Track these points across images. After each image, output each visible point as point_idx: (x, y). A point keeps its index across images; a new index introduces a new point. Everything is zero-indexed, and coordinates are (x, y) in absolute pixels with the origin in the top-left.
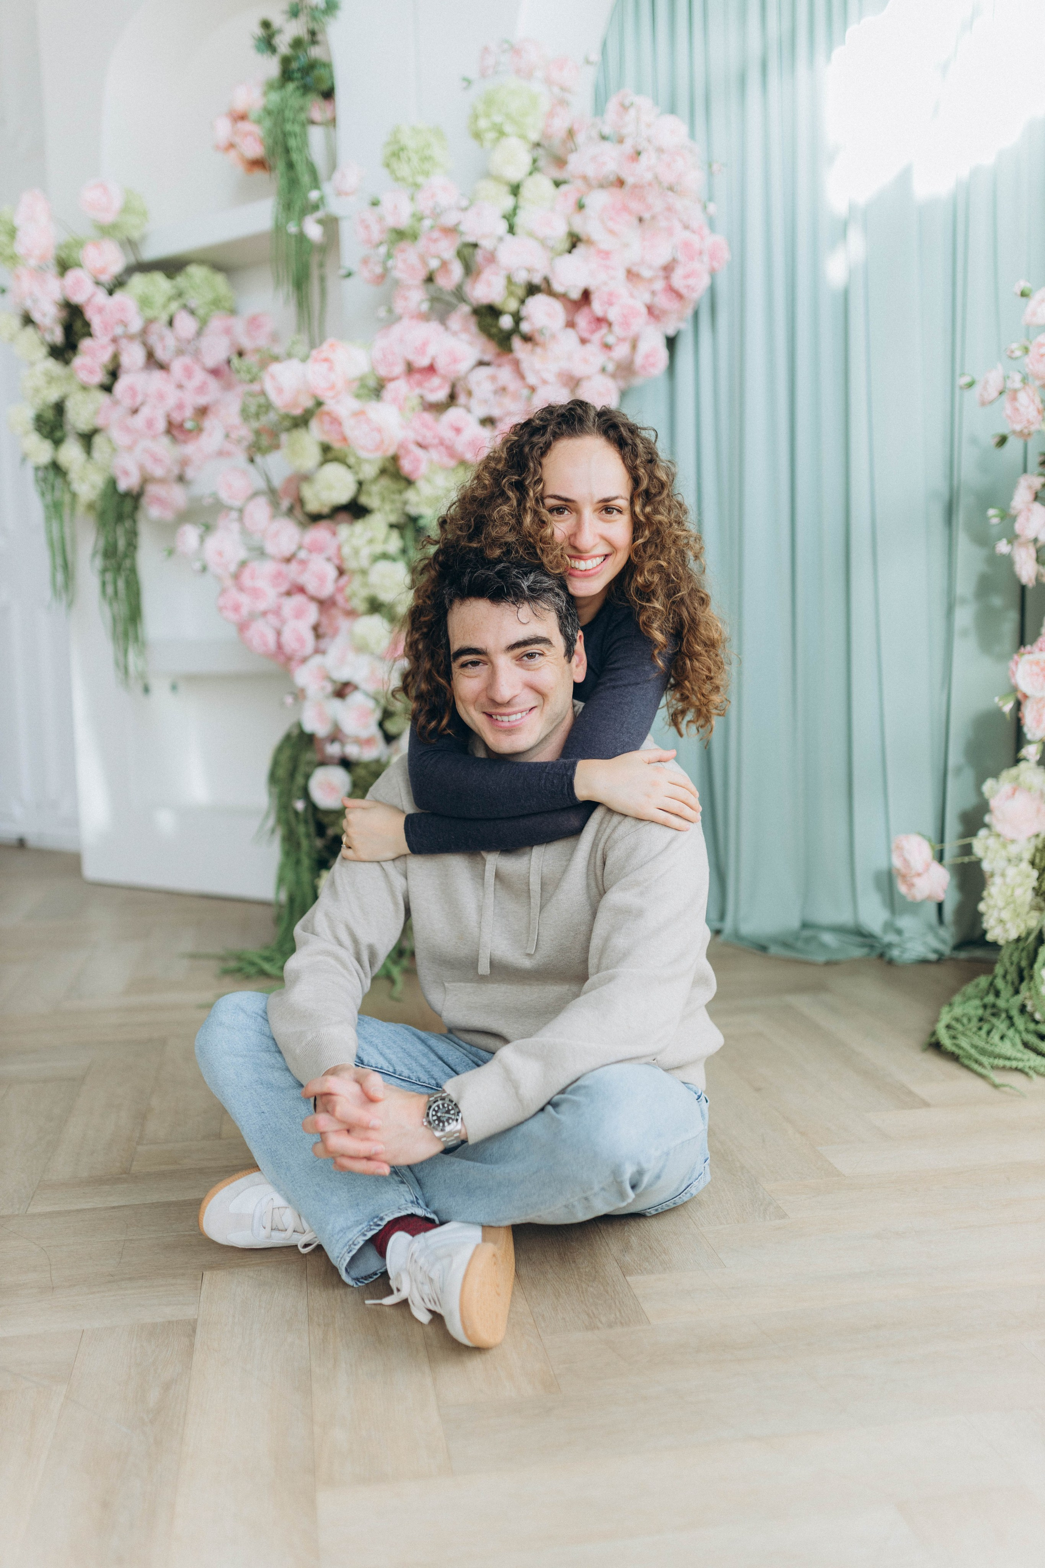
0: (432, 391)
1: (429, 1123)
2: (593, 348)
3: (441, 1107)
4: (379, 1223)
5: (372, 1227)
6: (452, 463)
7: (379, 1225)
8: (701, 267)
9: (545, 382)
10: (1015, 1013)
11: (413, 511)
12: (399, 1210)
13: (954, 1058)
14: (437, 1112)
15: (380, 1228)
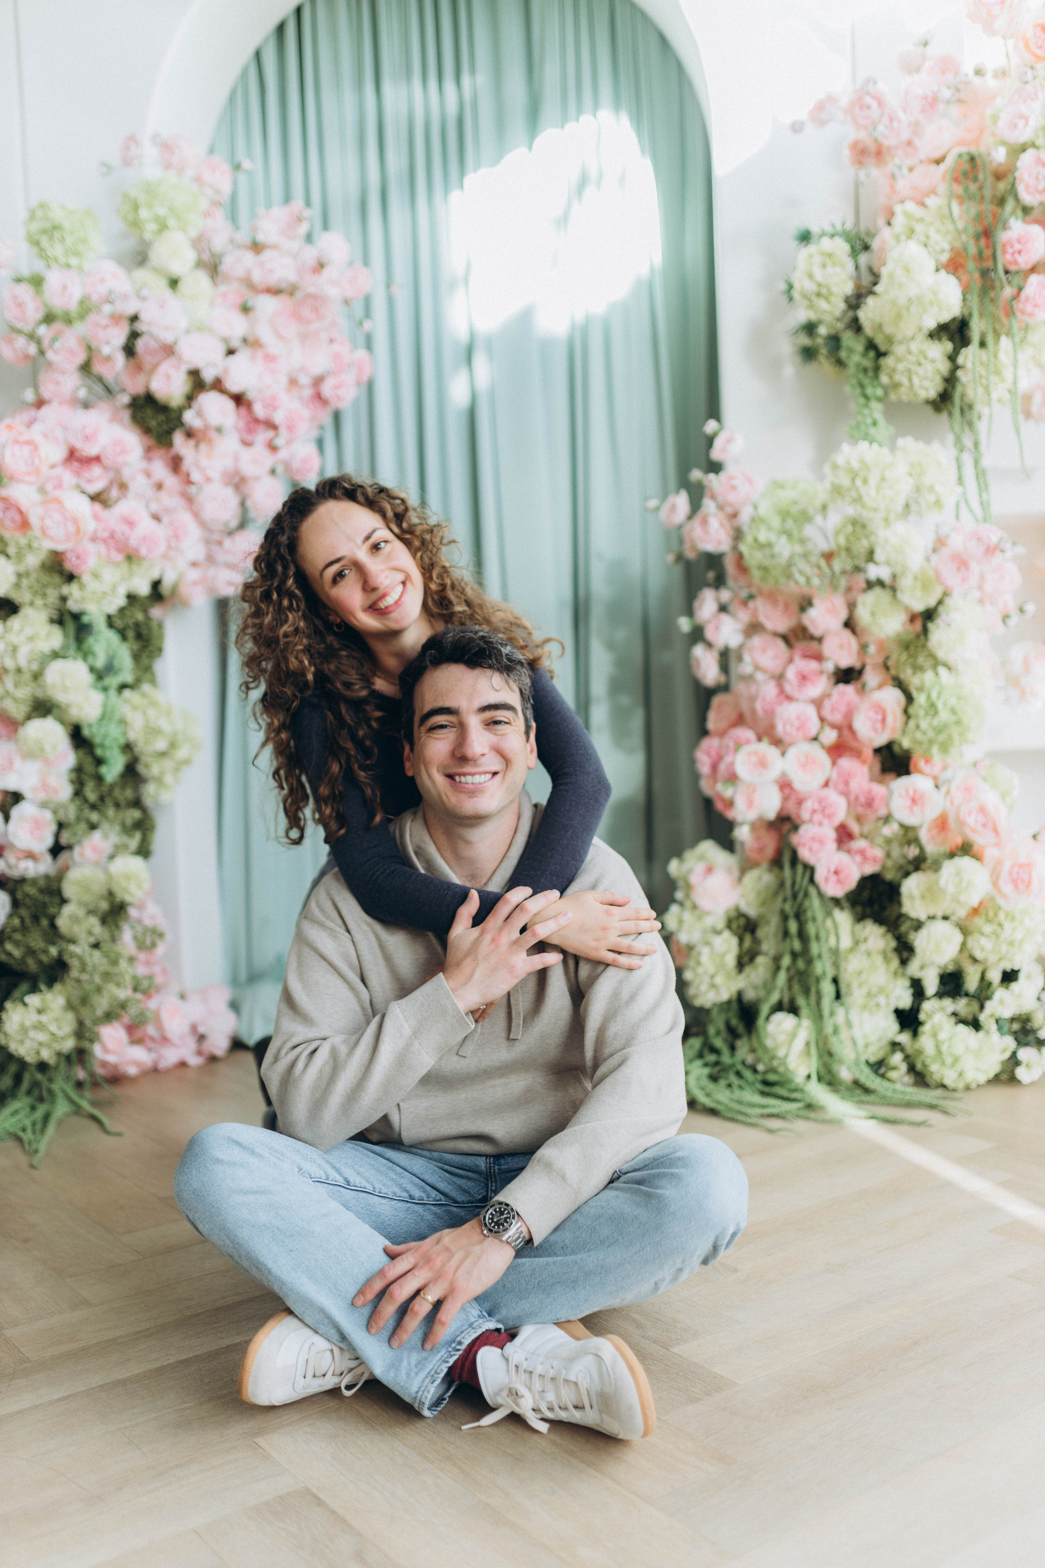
0: (90, 481)
1: (490, 1230)
2: (259, 449)
3: (494, 1213)
4: (459, 1347)
5: (452, 1353)
6: (119, 557)
7: (458, 1350)
8: (349, 378)
9: (208, 480)
10: (739, 1067)
11: (73, 605)
12: (474, 1330)
13: (713, 1112)
14: (492, 1219)
15: (460, 1353)
